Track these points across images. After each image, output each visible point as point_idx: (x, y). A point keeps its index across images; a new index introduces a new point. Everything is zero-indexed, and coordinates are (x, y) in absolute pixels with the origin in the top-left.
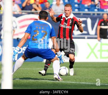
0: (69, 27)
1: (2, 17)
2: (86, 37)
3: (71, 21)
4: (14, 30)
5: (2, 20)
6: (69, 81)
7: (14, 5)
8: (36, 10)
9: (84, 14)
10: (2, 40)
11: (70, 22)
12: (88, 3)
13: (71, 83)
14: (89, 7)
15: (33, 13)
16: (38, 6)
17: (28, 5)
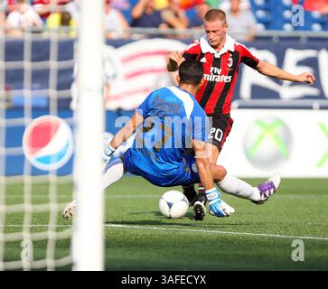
0: (226, 79)
1: (75, 46)
2: (316, 104)
3: (231, 59)
4: (107, 85)
5: (75, 55)
6: (265, 233)
7: (107, 12)
8: (171, 26)
9: (310, 39)
10: (74, 114)
11: (229, 62)
12: (322, 7)
13: (273, 238)
14: (326, 19)
15: (162, 36)
16: (176, 15)
17: (149, 11)
